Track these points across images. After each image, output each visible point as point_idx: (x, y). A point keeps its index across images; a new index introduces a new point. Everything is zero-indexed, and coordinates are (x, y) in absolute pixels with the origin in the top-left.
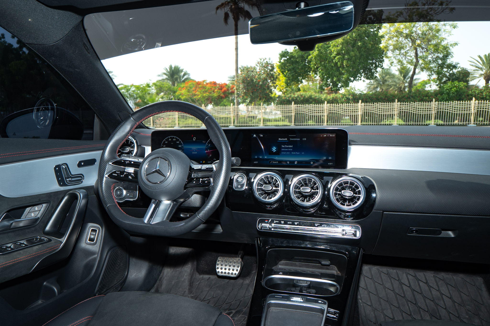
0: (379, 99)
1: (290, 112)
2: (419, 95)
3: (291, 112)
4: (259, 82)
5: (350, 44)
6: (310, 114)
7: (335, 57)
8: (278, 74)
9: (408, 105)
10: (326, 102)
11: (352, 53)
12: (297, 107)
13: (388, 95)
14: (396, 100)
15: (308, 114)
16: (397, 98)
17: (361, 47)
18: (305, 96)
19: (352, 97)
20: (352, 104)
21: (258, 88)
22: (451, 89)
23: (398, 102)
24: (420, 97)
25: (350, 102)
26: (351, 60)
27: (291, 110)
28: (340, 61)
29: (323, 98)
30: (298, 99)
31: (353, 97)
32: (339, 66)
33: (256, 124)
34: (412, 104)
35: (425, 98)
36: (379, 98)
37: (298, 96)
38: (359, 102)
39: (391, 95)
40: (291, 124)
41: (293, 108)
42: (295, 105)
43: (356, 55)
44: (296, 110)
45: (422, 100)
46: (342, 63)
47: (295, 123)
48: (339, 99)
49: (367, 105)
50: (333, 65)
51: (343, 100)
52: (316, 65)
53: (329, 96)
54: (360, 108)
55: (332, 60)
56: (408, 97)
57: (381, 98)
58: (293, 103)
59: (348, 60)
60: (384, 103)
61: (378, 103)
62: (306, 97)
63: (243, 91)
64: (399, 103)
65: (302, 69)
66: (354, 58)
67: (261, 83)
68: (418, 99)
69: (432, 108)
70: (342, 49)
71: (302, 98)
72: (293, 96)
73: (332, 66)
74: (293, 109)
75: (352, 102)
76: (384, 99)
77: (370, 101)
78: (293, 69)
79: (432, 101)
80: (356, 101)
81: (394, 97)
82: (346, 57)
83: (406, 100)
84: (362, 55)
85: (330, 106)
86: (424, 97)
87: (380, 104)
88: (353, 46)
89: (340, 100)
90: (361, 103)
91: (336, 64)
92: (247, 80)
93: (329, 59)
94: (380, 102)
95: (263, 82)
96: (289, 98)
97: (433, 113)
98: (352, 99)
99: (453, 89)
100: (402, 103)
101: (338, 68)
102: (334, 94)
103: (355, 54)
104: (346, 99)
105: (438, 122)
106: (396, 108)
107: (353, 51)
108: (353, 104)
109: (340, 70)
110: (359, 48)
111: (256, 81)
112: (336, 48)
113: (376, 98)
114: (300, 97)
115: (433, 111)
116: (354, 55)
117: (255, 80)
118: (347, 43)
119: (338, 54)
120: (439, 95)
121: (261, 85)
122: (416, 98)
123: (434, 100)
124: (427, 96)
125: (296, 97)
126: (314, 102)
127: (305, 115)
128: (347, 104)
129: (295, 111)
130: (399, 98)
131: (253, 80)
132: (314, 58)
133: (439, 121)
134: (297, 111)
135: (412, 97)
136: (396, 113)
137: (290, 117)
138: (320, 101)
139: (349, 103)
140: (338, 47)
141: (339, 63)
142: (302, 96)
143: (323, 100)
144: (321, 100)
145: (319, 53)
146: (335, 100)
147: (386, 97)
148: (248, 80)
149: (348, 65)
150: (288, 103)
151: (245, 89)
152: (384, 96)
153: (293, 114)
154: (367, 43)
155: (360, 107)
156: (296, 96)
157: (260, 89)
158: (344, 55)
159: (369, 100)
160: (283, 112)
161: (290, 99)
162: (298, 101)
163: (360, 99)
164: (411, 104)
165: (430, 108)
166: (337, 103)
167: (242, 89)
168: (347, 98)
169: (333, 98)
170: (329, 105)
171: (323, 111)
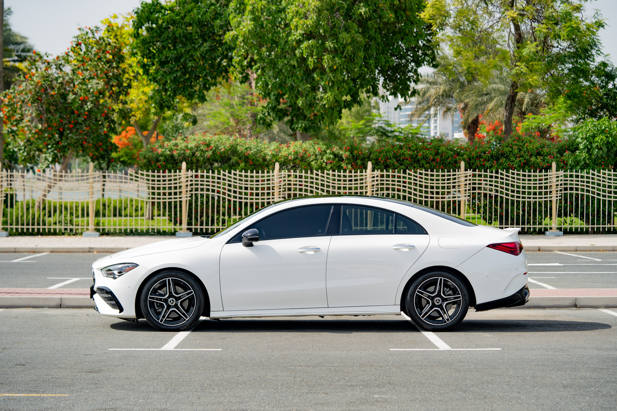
0: (419, 161)
1: (176, 190)
2: (520, 150)
3: (178, 190)
4: (84, 101)
5: (338, 10)
6: (232, 199)
7: (299, 42)
8: (132, 74)
9: (491, 177)
10: (277, 165)
11: (345, 37)
12: (196, 176)
13: (442, 149)
14: (463, 164)
15: (227, 197)
16: (465, 156)
17: (370, 19)
18: (217, 147)
19: (348, 153)
20: (347, 174)
21: (81, 120)
22: (594, 136)
23: (466, 170)
24: (521, 156)
25: (343, 165)
26: (342, 53)
27: (178, 185)
28: (314, 53)
29: (270, 153)
30: (198, 154)
31: (352, 153)
32: (311, 68)
33: (69, 227)
34: (502, 174)
35: (533, 159)
36: (419, 157)
37: (198, 147)
38: (366, 168)
39: (451, 150)
40: (178, 227)
41: (183, 180)
42: (190, 173)
43: (353, 41)
44: (194, 187)
45: (525, 165)
46: (320, 59)
47: (189, 224)
48: (313, 157)
49: (388, 176)
50: (294, 62)
51: (324, 158)
52: (246, 58)
53: (284, 147)
54: (369, 184)
55: (294, 49)
56: (492, 157)
57: (425, 158)
58: (184, 165)
59: (335, 52)
60: (432, 171)
61: (416, 172)
62: (222, 148)
63: (36, 127)
64: (470, 172)
65: (203, 57)
66: (350, 48)
67: (89, 105)
68: (518, 160)
69: (551, 186)
70: (317, 25)
71: (210, 153)
72: (182, 145)
73: (294, 66)
74: (183, 185)
75: (349, 167)
76: (433, 160)
77: (397, 164)
78: (177, 59)
79: (550, 167)
80: (359, 162)
81: (458, 154)
82: (329, 44)
83: (487, 164)
84: (371, 38)
85: (289, 176)
86: (531, 156)
87: (421, 174)
88: (348, 15)
89: (316, 159)
90: (373, 171)
91: (303, 60)
92: (47, 94)
93: (285, 45)
94: (422, 167)
95: (96, 103)
96: (171, 150)
97: (554, 199)
98: (348, 159)
99: (597, 139)
100: (477, 173)
101: (308, 73)
102: (299, 143)
103: (352, 38)
104: (332, 156)
105: (572, 221)
106: (462, 184)
107: (347, 30)
108: (350, 172)
109: (313, 79)
110: (362, 23)
111: (74, 100)
112: (301, 22)
113: (411, 156)
114: (203, 147)
115: (554, 194)
116: (349, 40)
117: (71, 97)
118: (332, 8)
119: (309, 36)
120: (567, 153)
121: (88, 111)
122: (512, 159)
123: (554, 165)
124: (539, 154)
125: (191, 149)
126: (242, 165)
127: (219, 202)
128: (334, 171)
129: (189, 188)
130: (470, 159)
131: (64, 96)
132: (241, 39)
133: (574, 219)
134: (197, 190)
135: (502, 155)
136: (463, 198)
137: (175, 207)
138: (261, 160)
139: (339, 168)
140: (306, 18)
141: (310, 59)
142: (208, 145)
143: (268, 158)
144: (264, 160)
145: (255, 26)
146: (303, 159)
147: (437, 154)
148: (52, 96)
149: (335, 68)
150: (169, 166)
151: (41, 121)
152: (433, 153)
153: (185, 198)
154: (382, 10)
155: (369, 180)
156: (192, 144)
157: (85, 120)
158: (324, 39)
159: (394, 161)
160: (156, 191)
161: (175, 153)
162: (198, 161)
163: (369, 159)
164: (499, 176)
165: (546, 188)
166: (309, 168)
167: (31, 121)
168: (335, 155)
169: (296, 153)
170: (285, 173)
171: (271, 191)
